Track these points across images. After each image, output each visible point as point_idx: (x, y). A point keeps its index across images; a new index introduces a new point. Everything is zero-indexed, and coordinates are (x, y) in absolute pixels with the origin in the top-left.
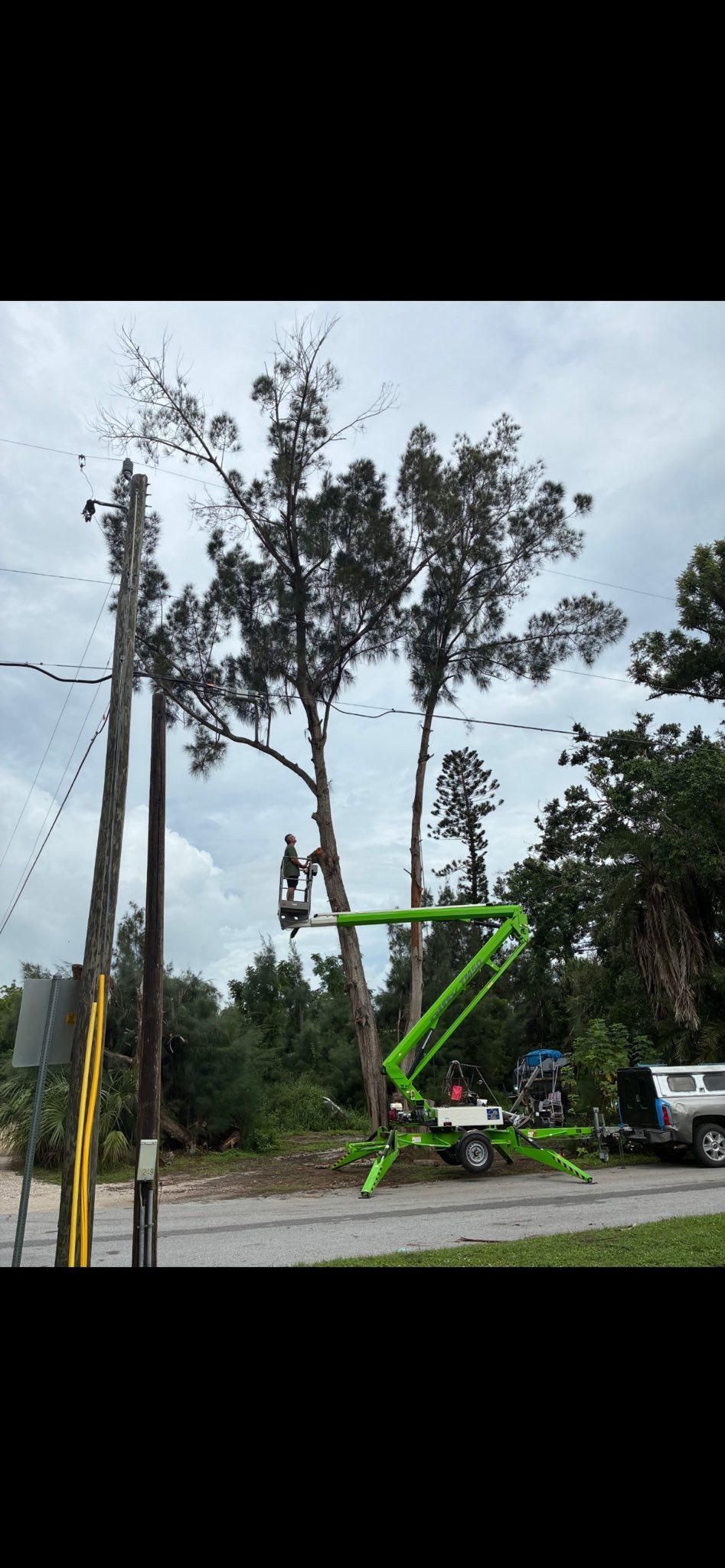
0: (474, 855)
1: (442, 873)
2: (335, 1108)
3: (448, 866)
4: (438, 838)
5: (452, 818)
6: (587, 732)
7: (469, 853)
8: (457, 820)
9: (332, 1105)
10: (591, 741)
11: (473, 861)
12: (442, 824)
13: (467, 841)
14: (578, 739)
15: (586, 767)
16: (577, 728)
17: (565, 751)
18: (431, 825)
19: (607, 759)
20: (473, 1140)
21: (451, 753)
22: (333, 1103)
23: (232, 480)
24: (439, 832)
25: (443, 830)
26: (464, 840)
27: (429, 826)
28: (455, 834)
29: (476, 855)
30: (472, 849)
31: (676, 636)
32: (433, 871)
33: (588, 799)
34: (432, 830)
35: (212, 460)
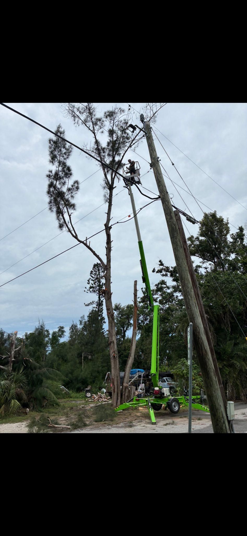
0: (100, 299)
1: (88, 305)
2: (66, 390)
3: (91, 303)
4: (88, 292)
5: (94, 286)
6: (163, 263)
7: (98, 299)
8: (96, 287)
9: (64, 389)
10: (164, 266)
11: (99, 302)
12: (91, 288)
13: (98, 295)
14: (160, 265)
15: (161, 274)
16: (160, 261)
17: (155, 268)
18: (87, 287)
19: (168, 273)
20: (176, 401)
21: (96, 263)
22: (65, 388)
23: (97, 142)
24: (89, 290)
25: (91, 290)
26: (97, 294)
27: (86, 288)
28: (94, 292)
29: (101, 300)
30: (99, 298)
31: (198, 238)
32: (85, 304)
33: (166, 285)
34: (87, 289)
35: (94, 133)
